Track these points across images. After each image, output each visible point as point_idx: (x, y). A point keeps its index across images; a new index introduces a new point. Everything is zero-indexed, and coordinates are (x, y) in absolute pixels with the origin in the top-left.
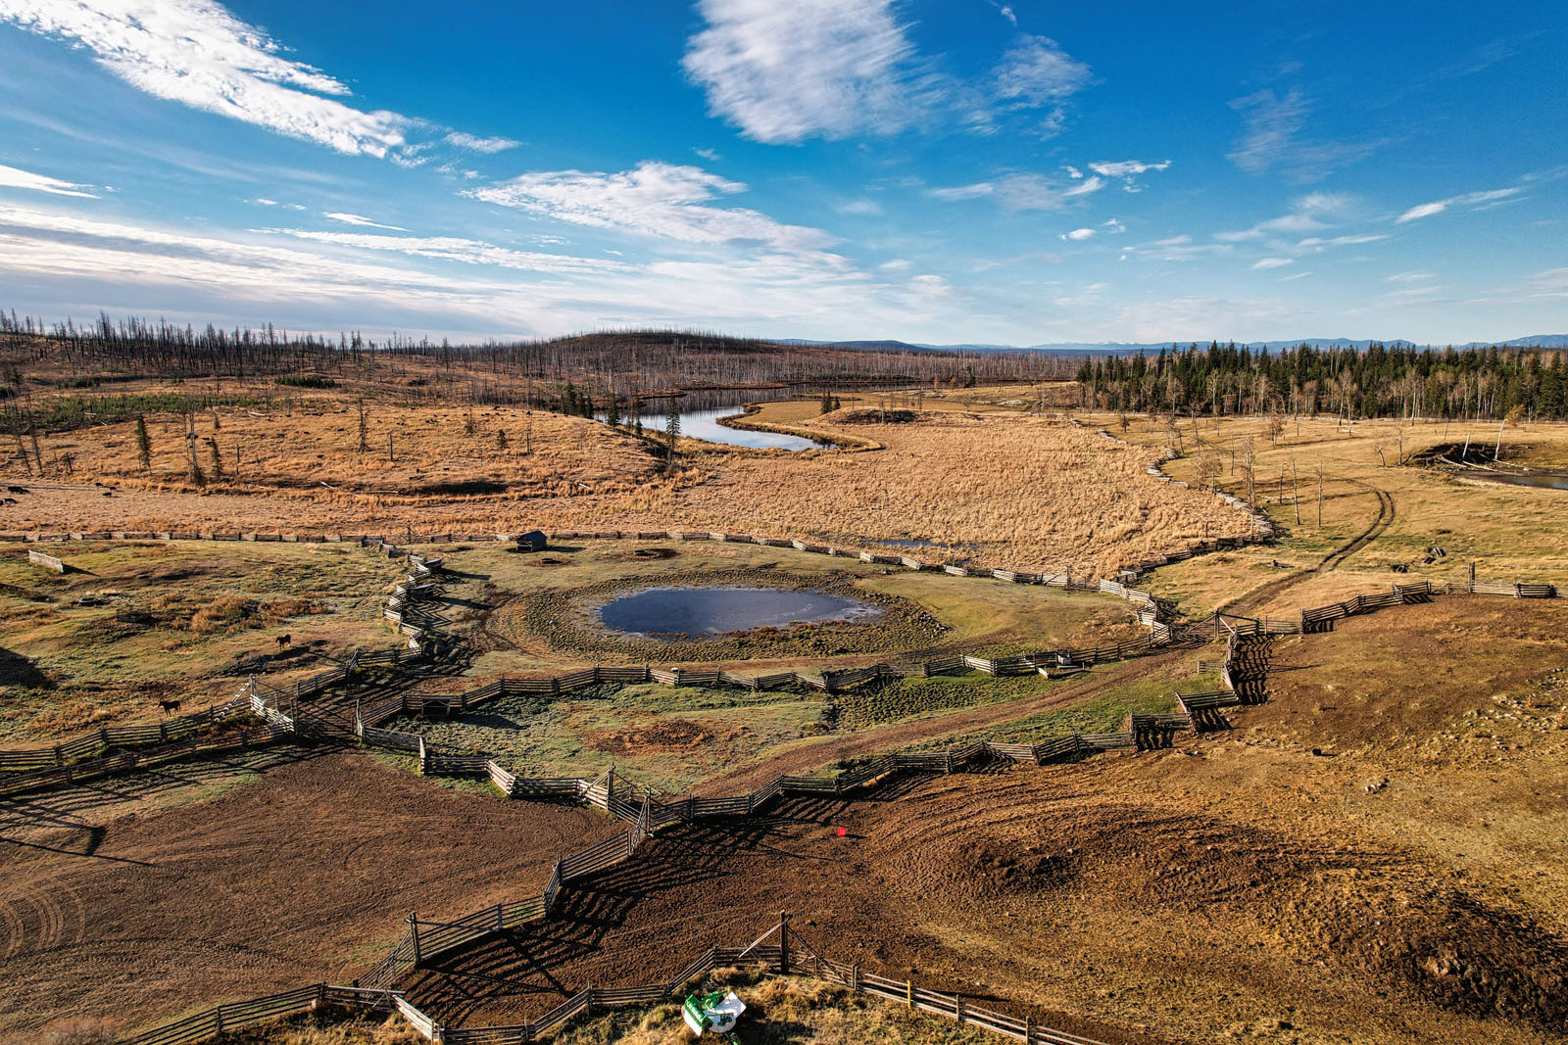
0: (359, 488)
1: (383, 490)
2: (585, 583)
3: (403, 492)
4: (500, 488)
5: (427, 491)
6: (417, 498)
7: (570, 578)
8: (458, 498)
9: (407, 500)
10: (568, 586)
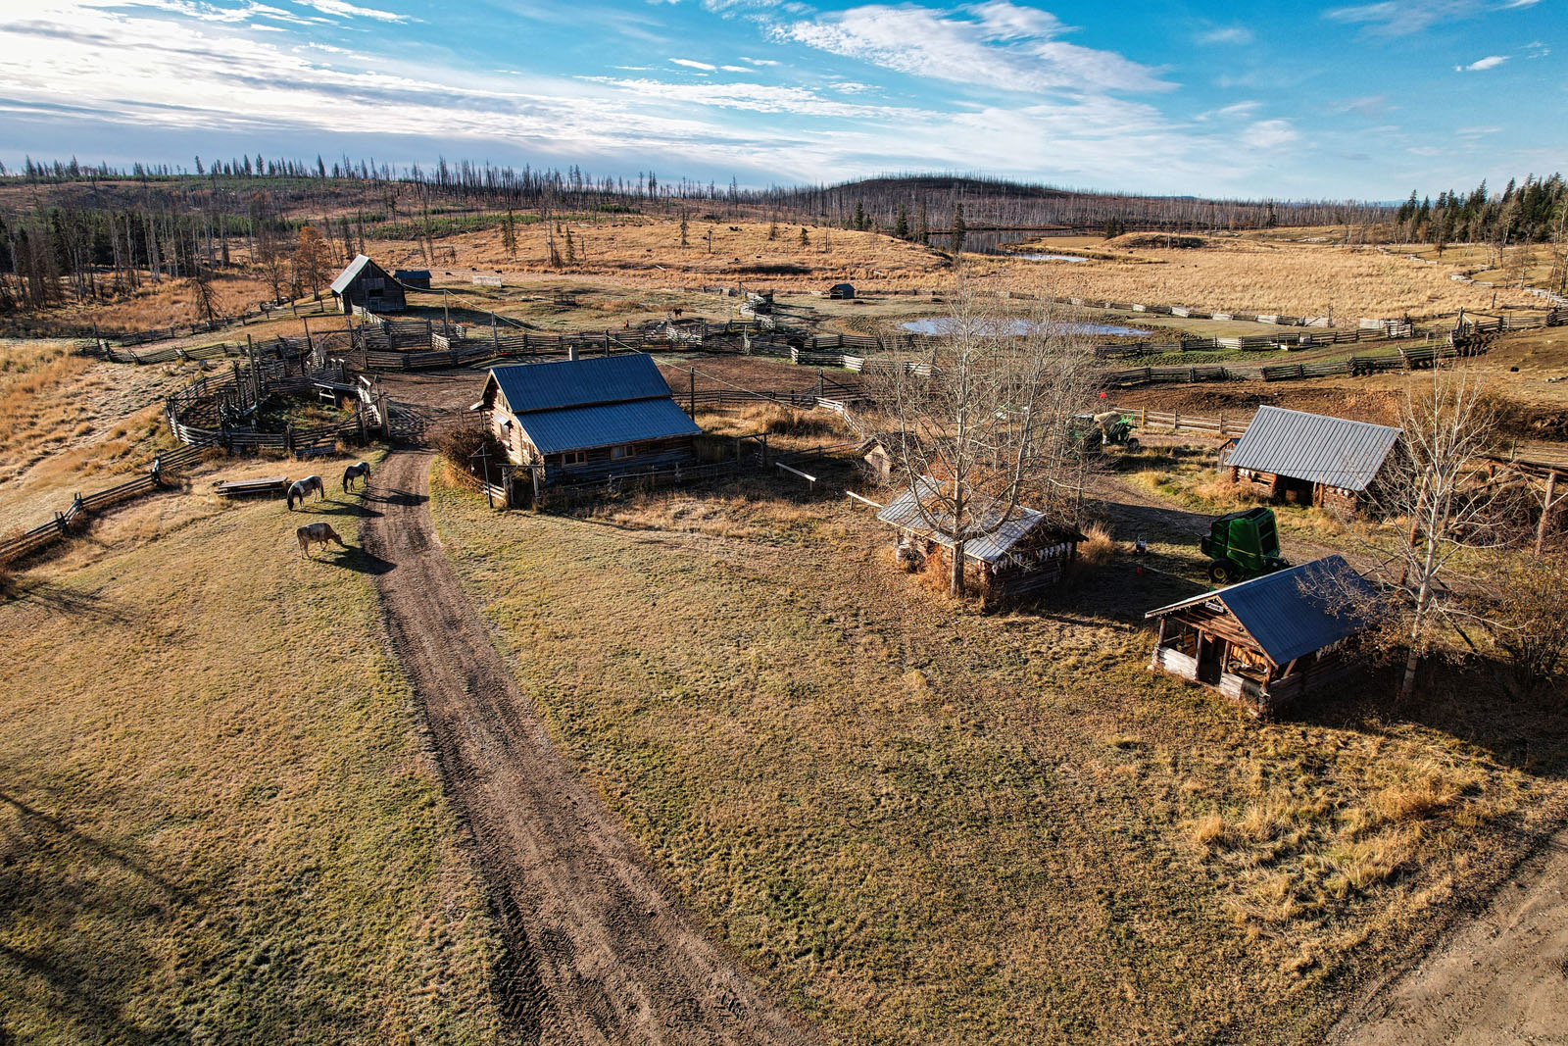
0: (687, 269)
1: (708, 271)
2: (890, 314)
3: (724, 272)
4: (806, 271)
5: (744, 271)
6: (736, 276)
7: (877, 311)
8: (770, 277)
9: (729, 277)
10: (877, 315)
